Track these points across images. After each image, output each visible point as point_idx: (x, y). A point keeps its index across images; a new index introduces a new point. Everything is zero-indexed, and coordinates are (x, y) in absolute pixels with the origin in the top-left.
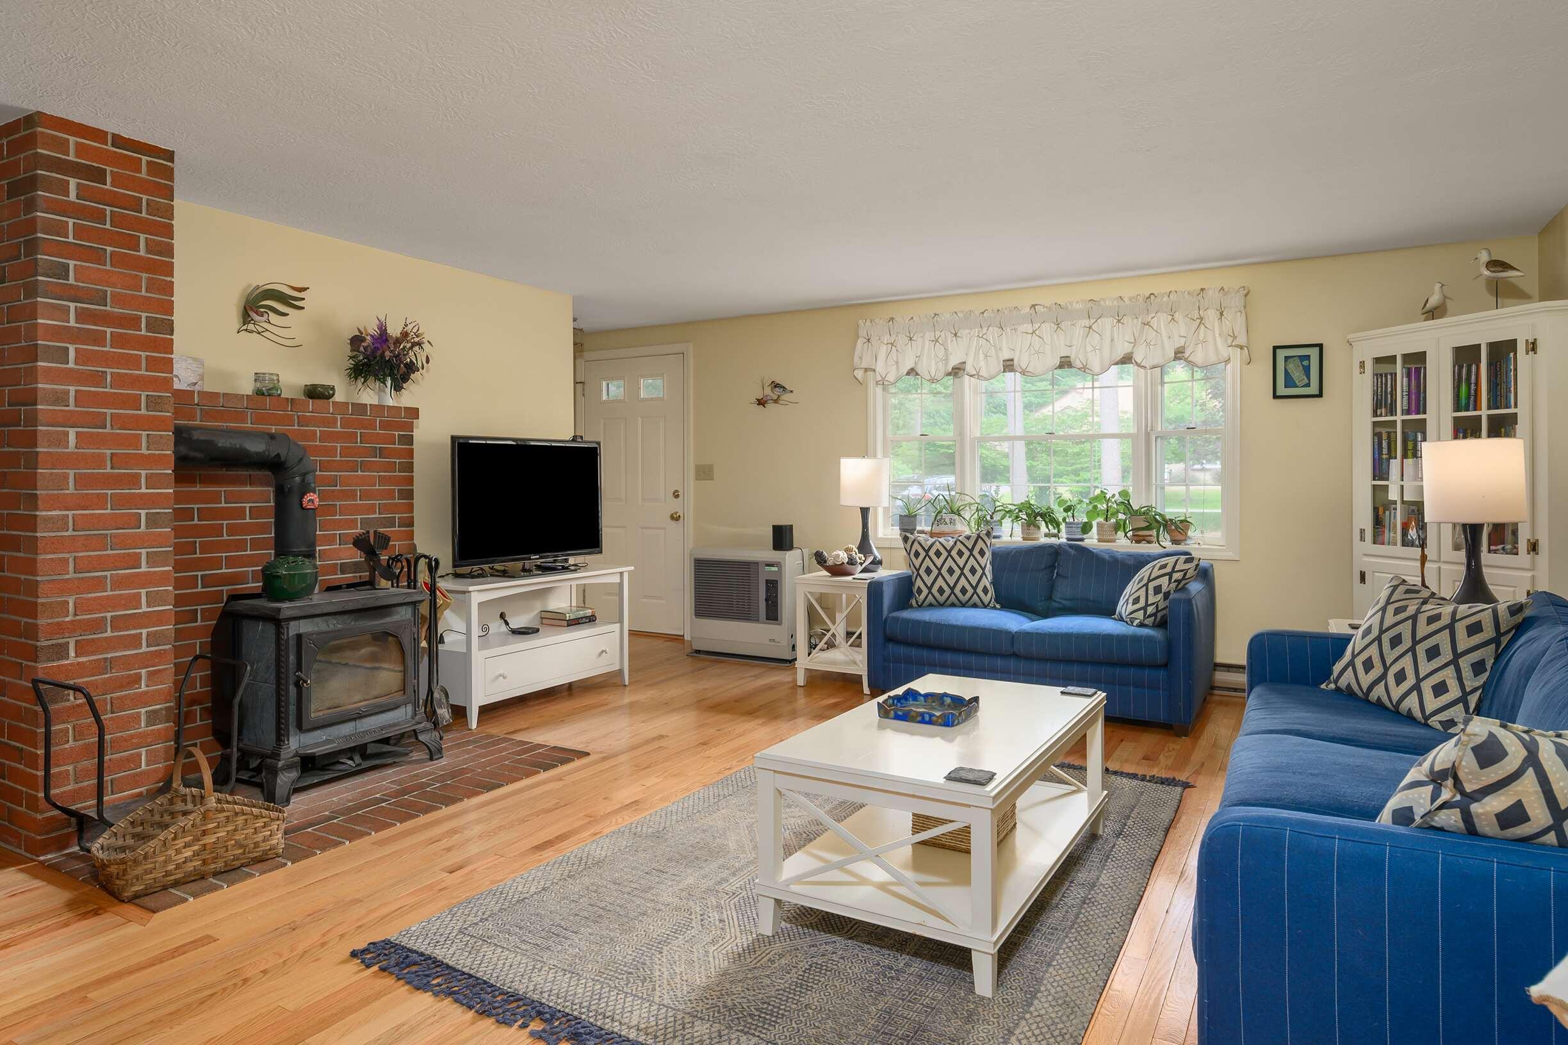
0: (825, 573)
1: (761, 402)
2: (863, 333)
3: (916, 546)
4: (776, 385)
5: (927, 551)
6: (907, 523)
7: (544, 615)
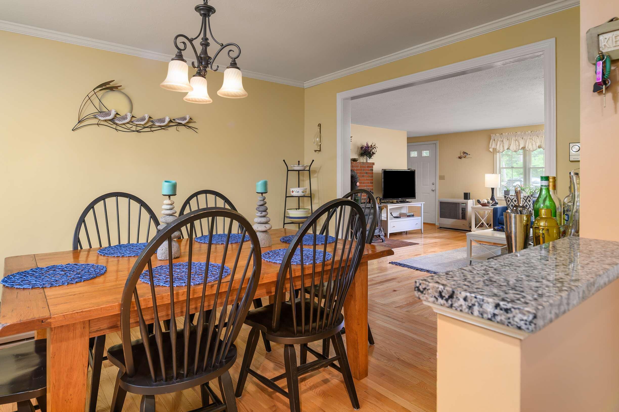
0: (481, 206)
1: (460, 158)
2: (492, 138)
3: (508, 199)
4: (464, 153)
5: (512, 200)
6: (507, 193)
7: (401, 214)
